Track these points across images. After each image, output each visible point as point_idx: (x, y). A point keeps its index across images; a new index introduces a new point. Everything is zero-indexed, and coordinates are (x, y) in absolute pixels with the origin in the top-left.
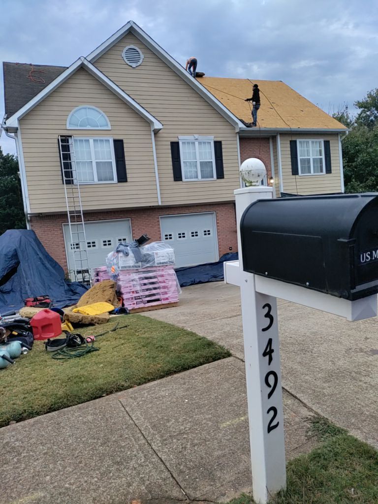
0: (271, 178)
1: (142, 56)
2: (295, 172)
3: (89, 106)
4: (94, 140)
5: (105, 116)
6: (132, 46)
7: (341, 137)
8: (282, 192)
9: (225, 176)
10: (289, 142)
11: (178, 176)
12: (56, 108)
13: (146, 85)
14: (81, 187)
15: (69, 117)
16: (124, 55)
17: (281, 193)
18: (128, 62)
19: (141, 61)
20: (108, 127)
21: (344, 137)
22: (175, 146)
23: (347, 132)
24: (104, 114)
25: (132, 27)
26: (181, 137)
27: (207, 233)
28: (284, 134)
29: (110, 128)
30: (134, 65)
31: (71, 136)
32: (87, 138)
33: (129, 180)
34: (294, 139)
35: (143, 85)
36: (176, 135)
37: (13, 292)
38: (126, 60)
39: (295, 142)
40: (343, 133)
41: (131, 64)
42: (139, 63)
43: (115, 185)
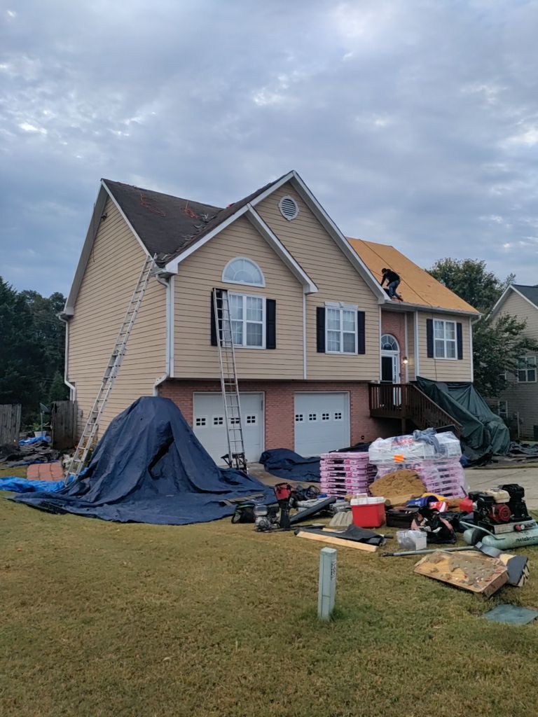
0: (405, 358)
1: (298, 209)
2: (430, 354)
3: (245, 258)
4: (248, 298)
5: (261, 271)
6: (289, 197)
7: (472, 321)
8: (418, 375)
9: (366, 352)
10: (426, 321)
11: (321, 347)
12: (213, 256)
13: (298, 241)
14: (237, 350)
15: (226, 268)
16: (280, 205)
17: (418, 377)
18: (284, 214)
19: (296, 214)
20: (262, 284)
21: (476, 321)
22: (321, 312)
23: (480, 317)
24: (260, 269)
25: (293, 178)
26: (328, 303)
27: (338, 416)
28: (423, 311)
29: (264, 285)
30: (289, 218)
31: (226, 291)
32: (241, 295)
33: (277, 346)
34: (430, 318)
35: (295, 240)
36: (323, 300)
37: (164, 477)
38: (282, 211)
39: (432, 321)
40: (477, 317)
41: (286, 216)
42: (294, 218)
43: (264, 352)
